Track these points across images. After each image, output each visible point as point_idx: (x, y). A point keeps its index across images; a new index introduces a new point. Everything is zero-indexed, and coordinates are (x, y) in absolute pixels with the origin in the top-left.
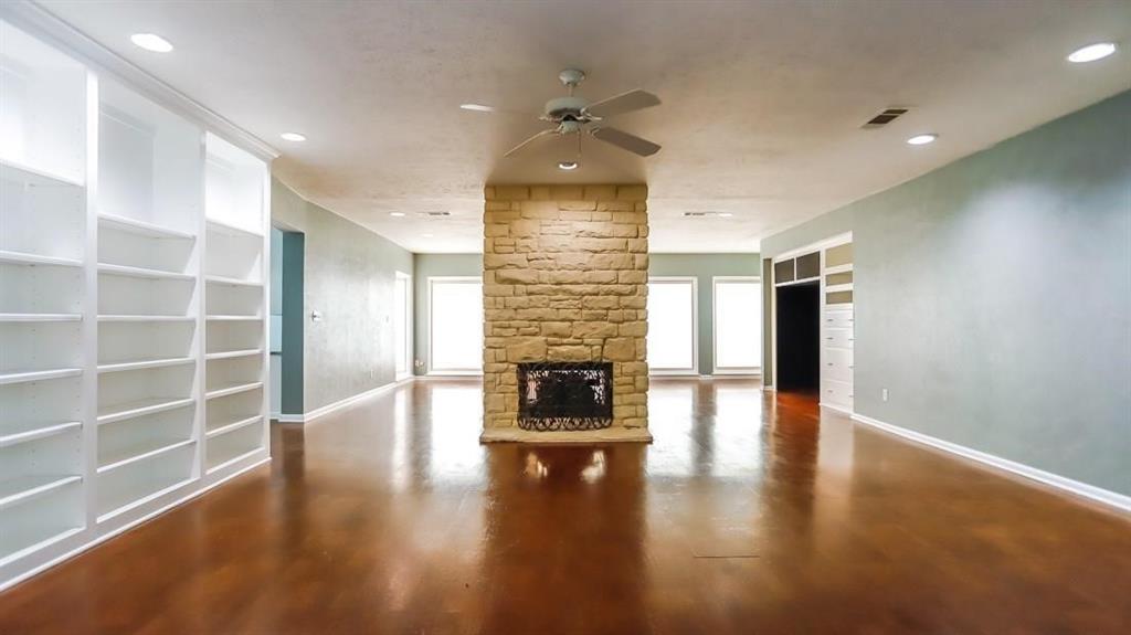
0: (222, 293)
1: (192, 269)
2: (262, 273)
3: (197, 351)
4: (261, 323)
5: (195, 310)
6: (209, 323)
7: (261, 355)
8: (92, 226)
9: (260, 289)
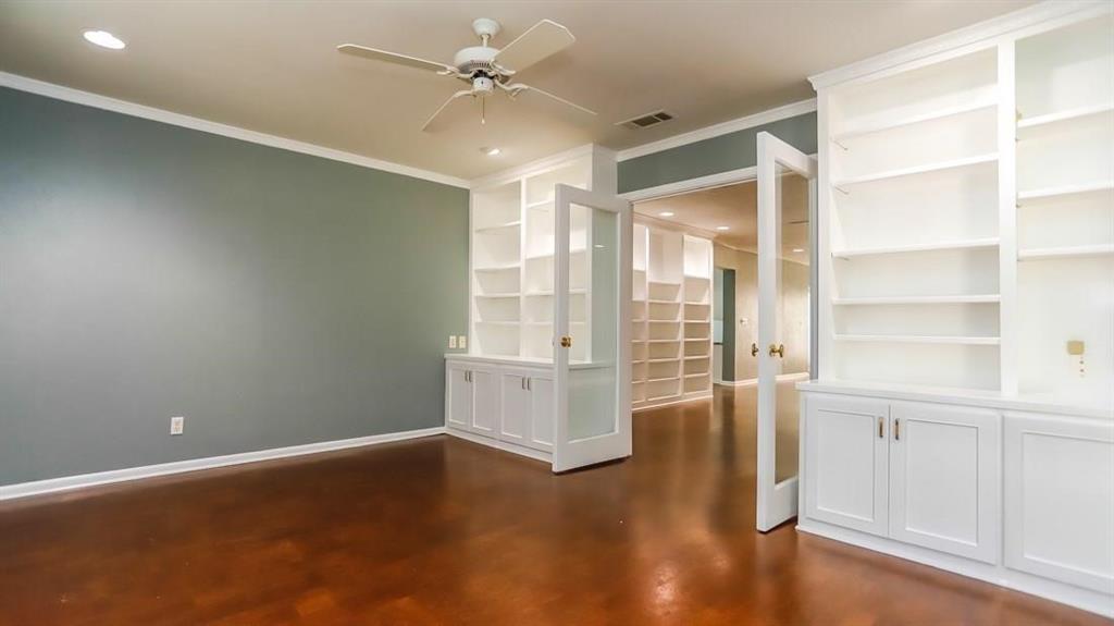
0: (691, 310)
1: (679, 300)
2: (710, 299)
3: (681, 337)
4: (709, 324)
5: (680, 318)
6: (686, 324)
7: (709, 341)
8: (647, 285)
9: (708, 307)
